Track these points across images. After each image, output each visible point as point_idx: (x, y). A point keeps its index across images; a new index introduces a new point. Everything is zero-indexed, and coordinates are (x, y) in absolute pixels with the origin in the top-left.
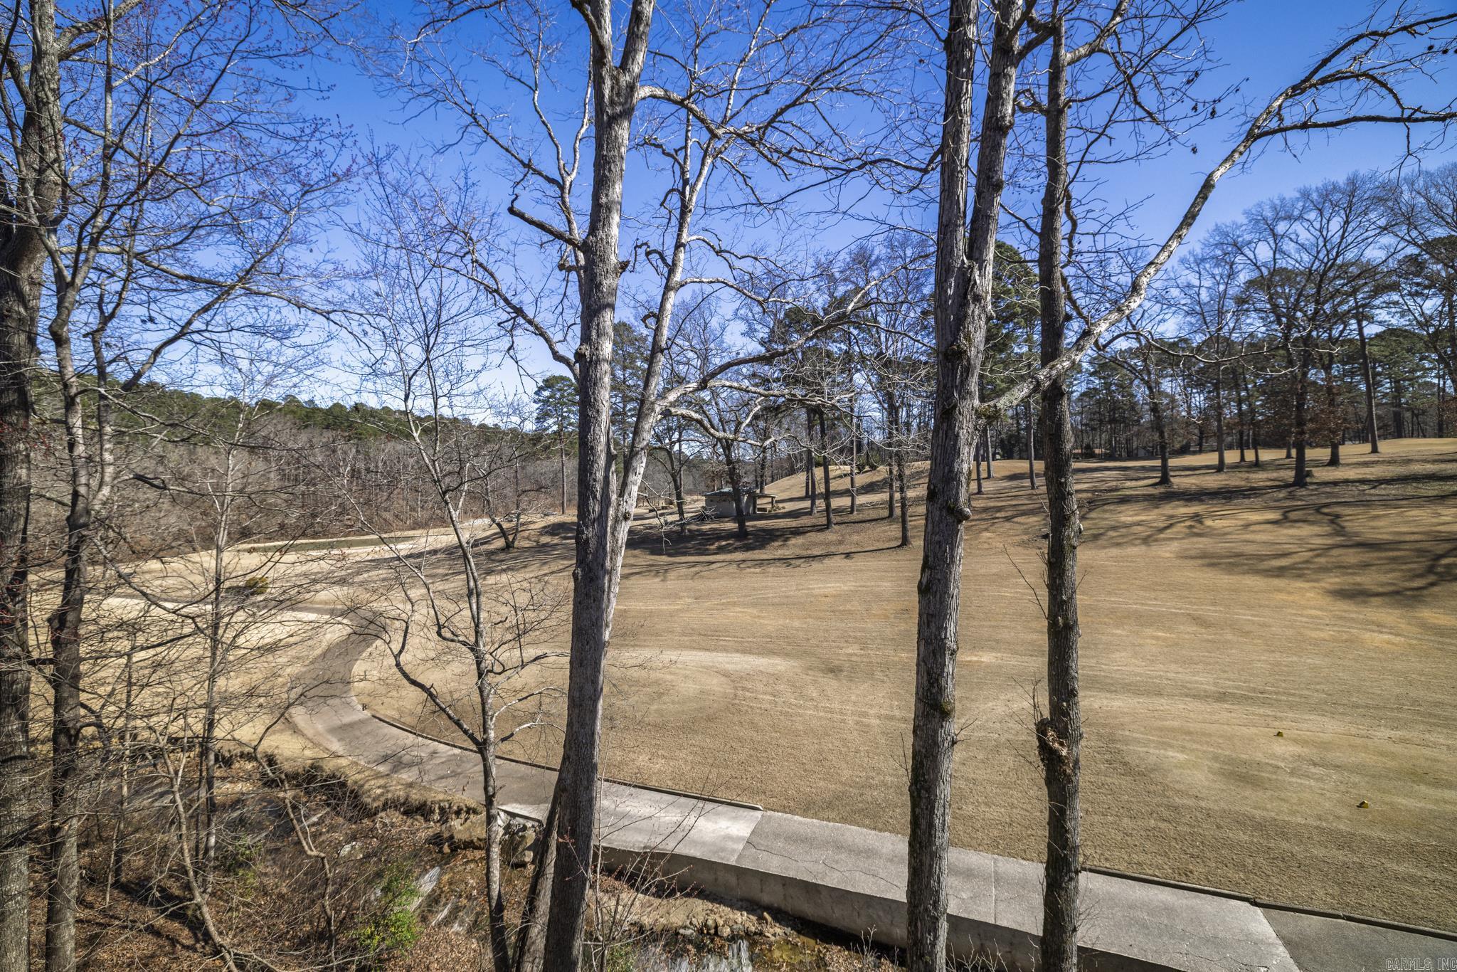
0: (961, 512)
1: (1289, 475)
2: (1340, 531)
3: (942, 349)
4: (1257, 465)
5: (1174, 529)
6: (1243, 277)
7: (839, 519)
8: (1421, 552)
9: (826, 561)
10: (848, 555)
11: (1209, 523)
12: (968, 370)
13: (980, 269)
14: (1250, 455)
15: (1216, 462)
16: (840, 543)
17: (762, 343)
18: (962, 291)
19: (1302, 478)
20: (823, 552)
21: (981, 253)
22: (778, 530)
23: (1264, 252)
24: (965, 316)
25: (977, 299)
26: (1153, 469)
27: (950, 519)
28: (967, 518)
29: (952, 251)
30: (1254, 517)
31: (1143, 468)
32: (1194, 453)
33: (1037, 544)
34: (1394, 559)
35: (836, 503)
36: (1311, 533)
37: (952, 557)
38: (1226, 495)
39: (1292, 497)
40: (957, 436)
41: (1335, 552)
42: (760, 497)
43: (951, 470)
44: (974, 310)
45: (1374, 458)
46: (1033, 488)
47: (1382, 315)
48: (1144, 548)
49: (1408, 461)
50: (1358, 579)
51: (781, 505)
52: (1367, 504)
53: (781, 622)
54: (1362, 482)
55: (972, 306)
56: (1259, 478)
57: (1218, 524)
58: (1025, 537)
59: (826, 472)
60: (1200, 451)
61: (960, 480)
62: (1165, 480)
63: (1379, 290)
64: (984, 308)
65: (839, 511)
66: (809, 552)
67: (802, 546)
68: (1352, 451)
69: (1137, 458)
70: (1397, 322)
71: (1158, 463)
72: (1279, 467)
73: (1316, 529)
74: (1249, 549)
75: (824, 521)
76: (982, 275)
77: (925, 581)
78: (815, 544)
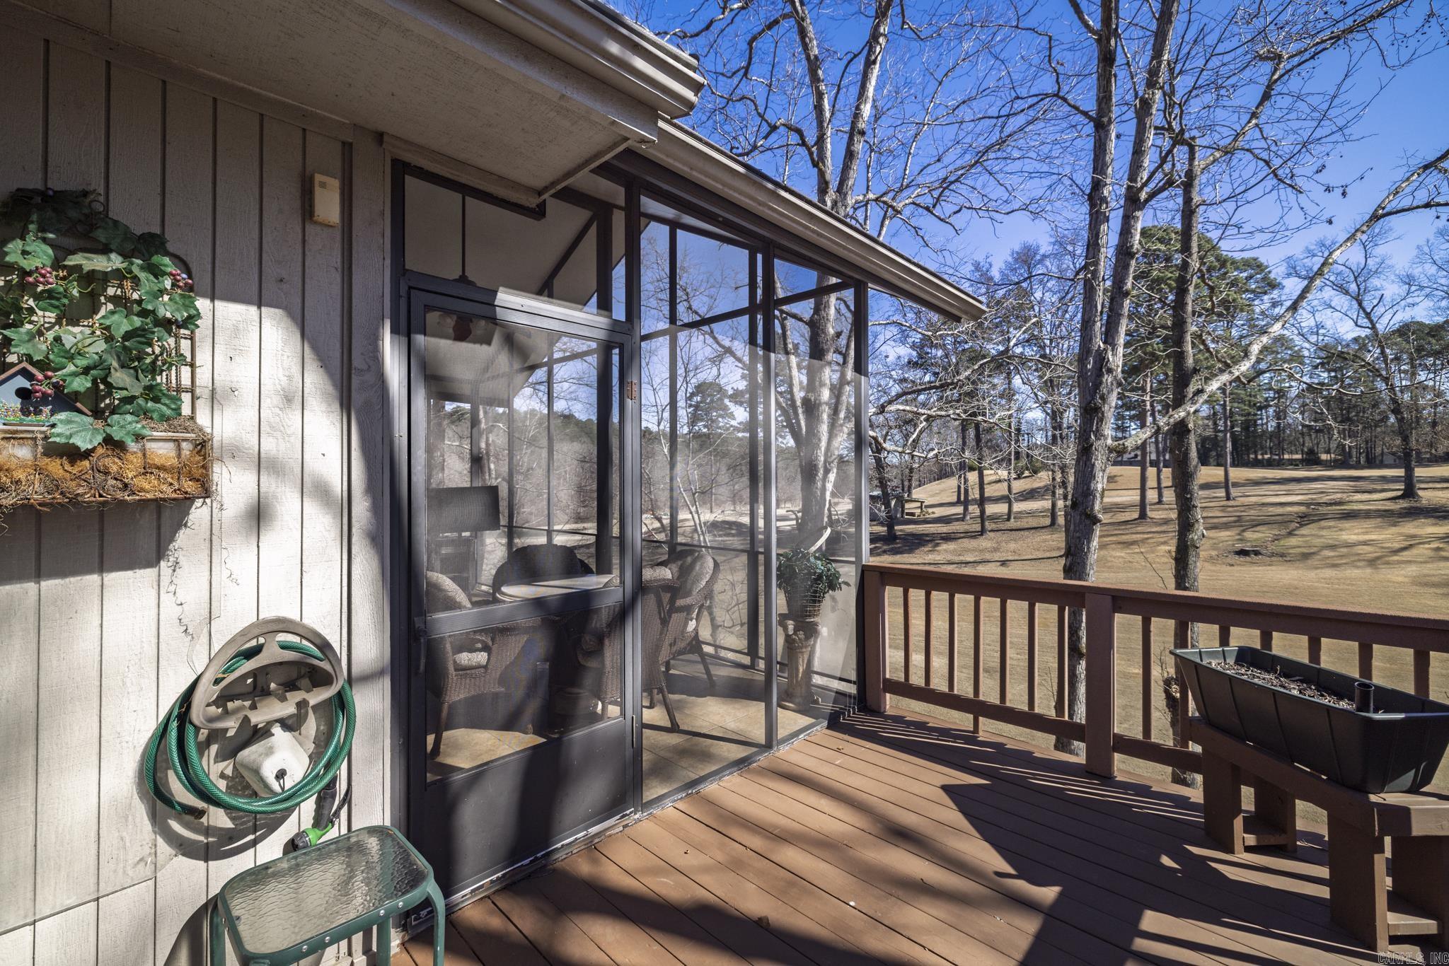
0: (1096, 518)
3: (1084, 405)
12: (1103, 420)
13: (1113, 350)
18: (1098, 366)
21: (1114, 339)
24: (1101, 383)
25: (1110, 371)
27: (1086, 523)
28: (1100, 522)
29: (1091, 339)
35: (990, 509)
37: (1089, 548)
40: (1094, 466)
43: (1089, 490)
44: (1108, 378)
55: (1106, 376)
61: (1095, 496)
64: (1115, 377)
65: (994, 518)
75: (978, 527)
76: (1114, 355)
77: (1068, 564)
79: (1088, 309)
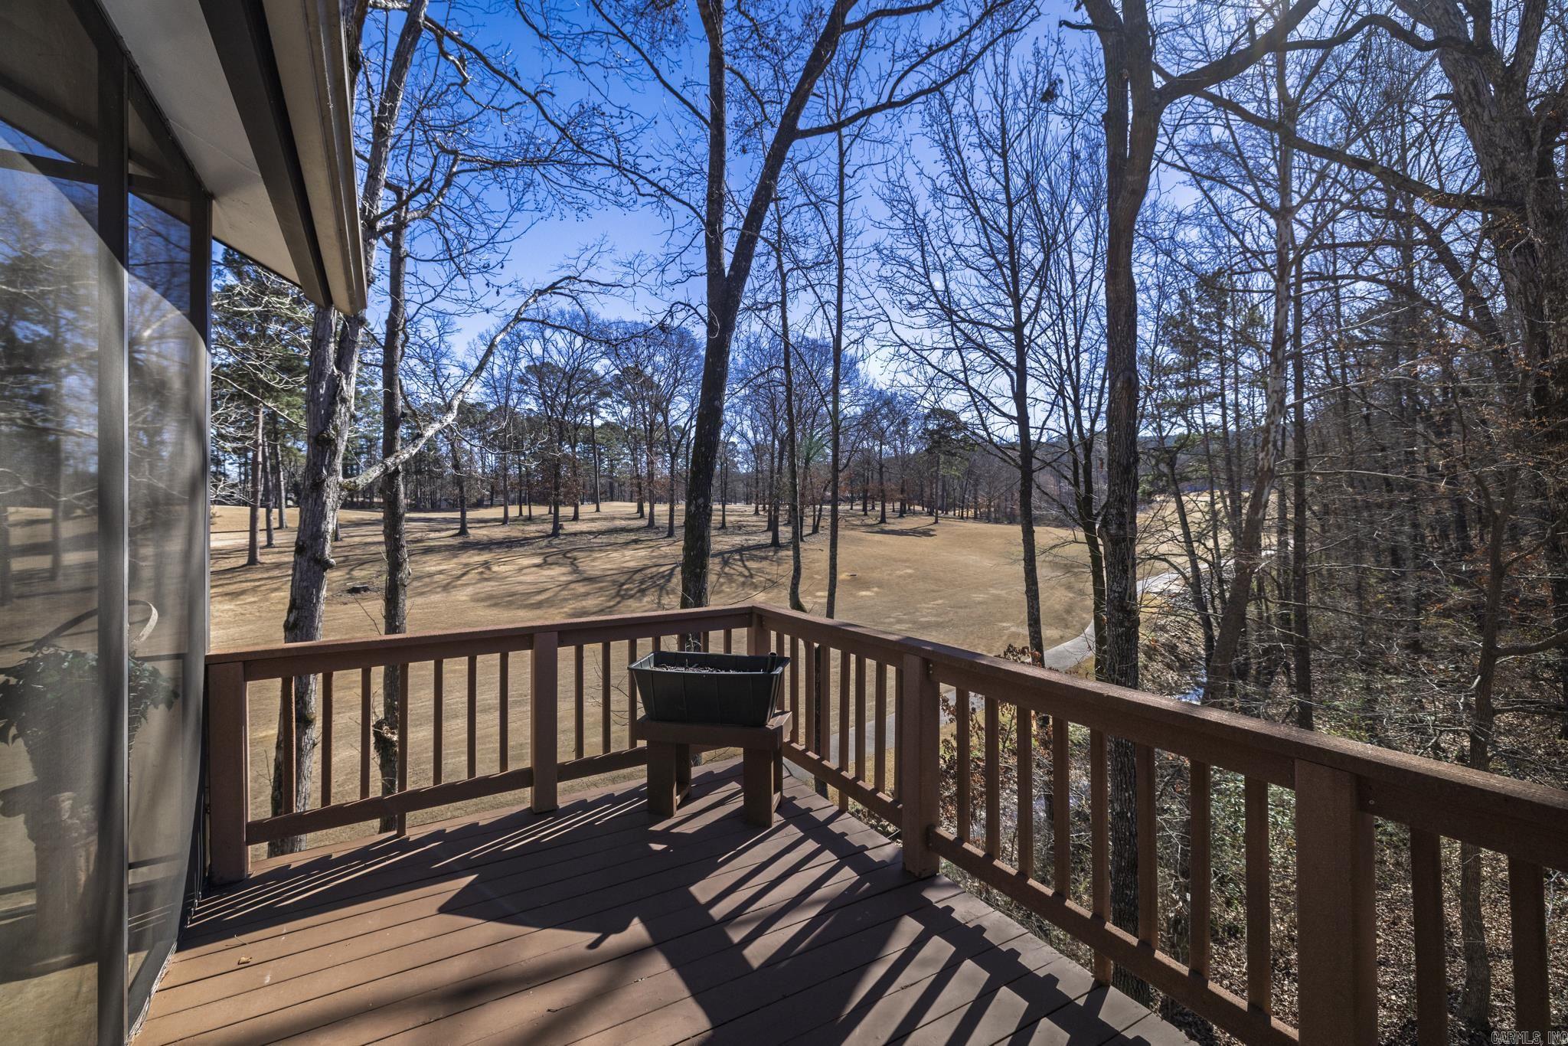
0: (327, 562)
1: (549, 528)
2: (576, 571)
3: (314, 434)
4: (530, 519)
5: (470, 574)
11: (495, 568)
12: (334, 453)
13: (346, 378)
14: (525, 511)
15: (502, 516)
18: (331, 393)
19: (555, 533)
21: (347, 366)
24: (334, 412)
25: (344, 400)
26: (455, 522)
27: (317, 568)
28: (331, 566)
29: (324, 361)
30: (526, 562)
31: (445, 519)
32: (486, 509)
33: (342, 599)
36: (558, 573)
37: (318, 598)
38: (508, 544)
39: (550, 545)
40: (325, 503)
41: (572, 586)
43: (319, 529)
44: (341, 409)
45: (597, 515)
47: (603, 413)
48: (445, 593)
49: (614, 518)
50: (584, 603)
52: (591, 550)
54: (590, 533)
55: (339, 406)
56: (531, 530)
57: (503, 568)
60: (491, 508)
61: (325, 539)
62: (463, 531)
63: (601, 395)
64: (348, 407)
68: (586, 510)
69: (439, 509)
70: (611, 419)
71: (458, 516)
72: (543, 521)
73: (563, 570)
74: (520, 588)
76: (348, 383)
77: (290, 621)
79: (321, 325)
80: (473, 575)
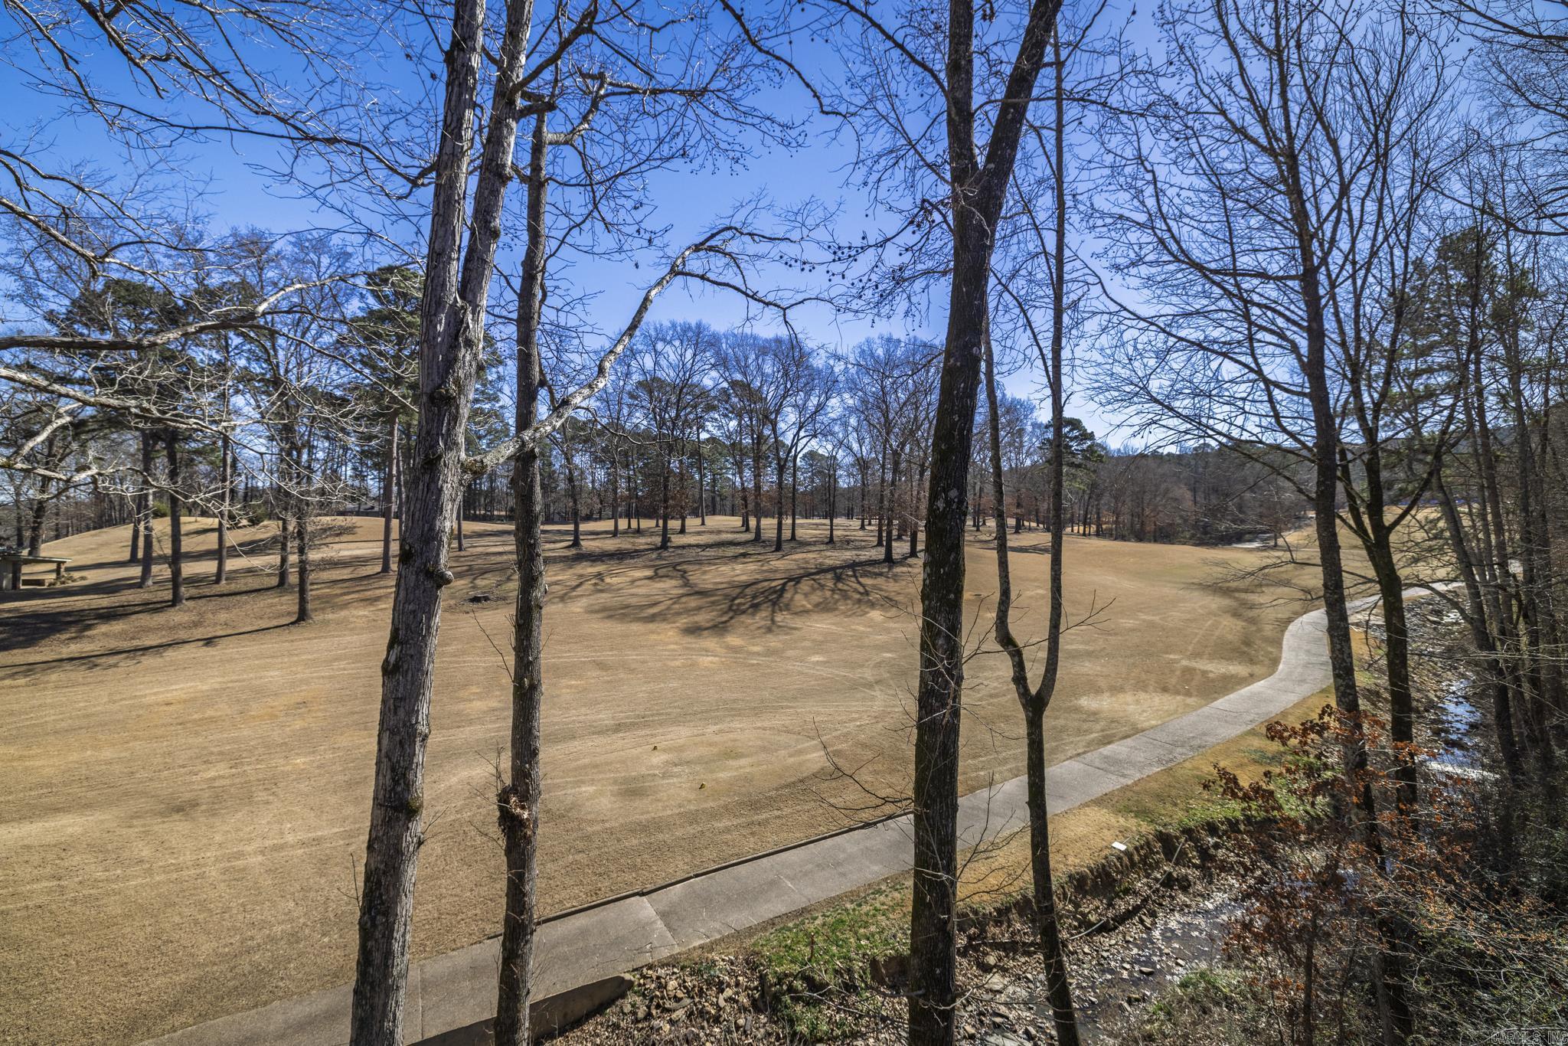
0: (442, 576)
1: (658, 540)
2: (686, 584)
3: (428, 390)
4: (639, 532)
5: (584, 587)
6: (636, 377)
7: (193, 592)
8: (726, 596)
9: (170, 654)
10: (209, 642)
11: (608, 580)
12: (455, 418)
13: (473, 313)
14: (634, 524)
15: (612, 528)
16: (196, 624)
17: (51, 317)
18: (453, 331)
19: (665, 545)
20: (164, 641)
21: (475, 297)
22: (69, 613)
23: (649, 362)
24: (456, 359)
25: (469, 344)
26: (567, 533)
27: (429, 584)
28: (448, 581)
29: (444, 285)
30: (638, 574)
31: (559, 532)
32: (596, 520)
33: (465, 608)
34: (713, 603)
35: (189, 569)
36: (670, 586)
37: (429, 627)
38: (620, 556)
39: (660, 558)
41: (684, 599)
42: (27, 562)
44: (466, 355)
45: (702, 529)
46: (460, 549)
47: (709, 426)
48: (561, 605)
49: (719, 532)
50: (696, 618)
51: (76, 575)
52: (700, 562)
53: (74, 757)
54: (698, 546)
55: (463, 351)
56: (642, 542)
57: (615, 580)
58: (452, 602)
59: (176, 525)
60: (600, 519)
61: (441, 541)
62: (576, 543)
63: (710, 408)
64: (475, 356)
65: (195, 581)
66: (136, 643)
67: (123, 635)
68: (692, 522)
69: (553, 522)
70: (717, 433)
71: (571, 527)
72: (652, 534)
73: (674, 582)
74: (633, 601)
75: (168, 595)
76: (476, 320)
77: (392, 659)
78: (148, 630)
79: (441, 233)
80: (588, 586)
